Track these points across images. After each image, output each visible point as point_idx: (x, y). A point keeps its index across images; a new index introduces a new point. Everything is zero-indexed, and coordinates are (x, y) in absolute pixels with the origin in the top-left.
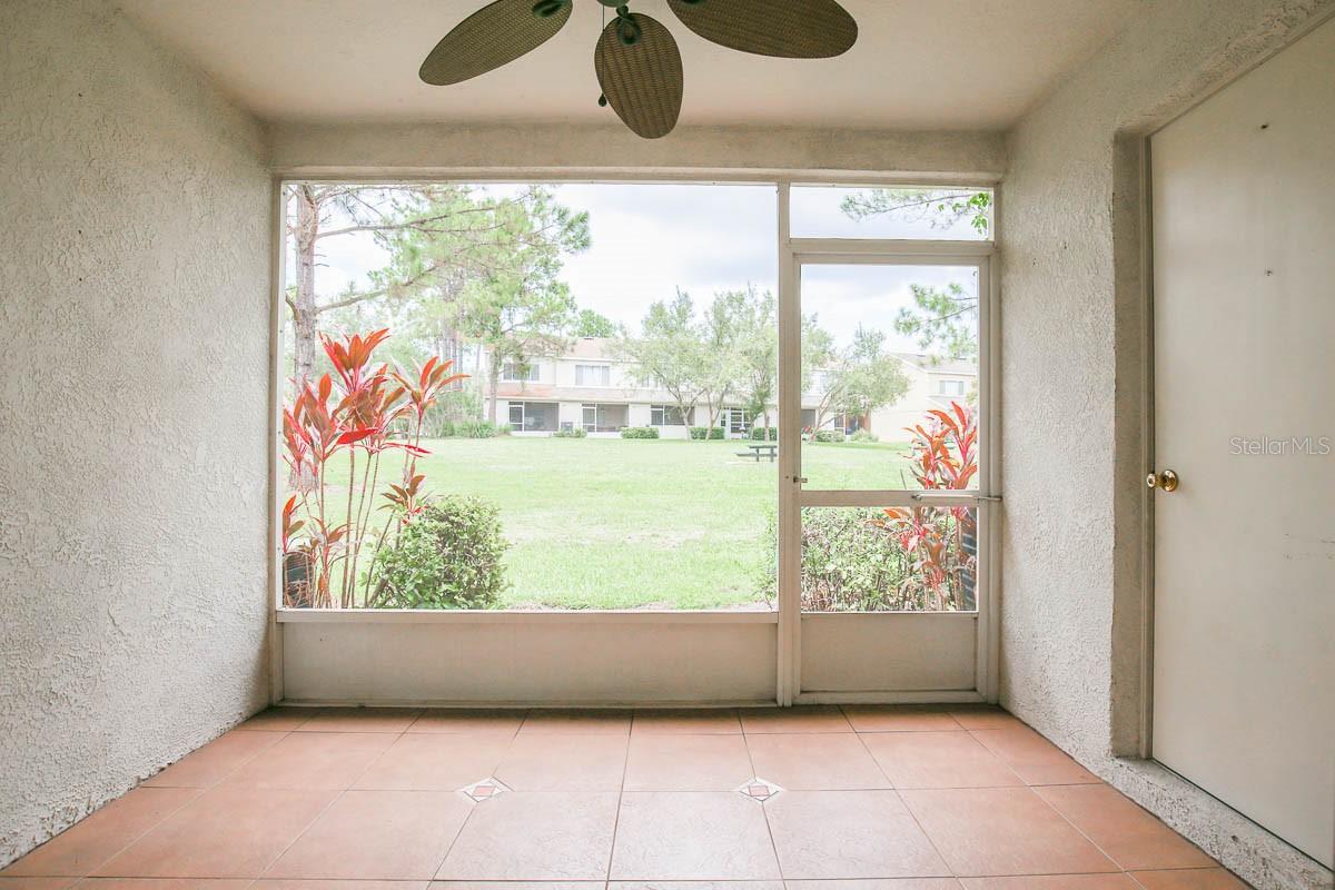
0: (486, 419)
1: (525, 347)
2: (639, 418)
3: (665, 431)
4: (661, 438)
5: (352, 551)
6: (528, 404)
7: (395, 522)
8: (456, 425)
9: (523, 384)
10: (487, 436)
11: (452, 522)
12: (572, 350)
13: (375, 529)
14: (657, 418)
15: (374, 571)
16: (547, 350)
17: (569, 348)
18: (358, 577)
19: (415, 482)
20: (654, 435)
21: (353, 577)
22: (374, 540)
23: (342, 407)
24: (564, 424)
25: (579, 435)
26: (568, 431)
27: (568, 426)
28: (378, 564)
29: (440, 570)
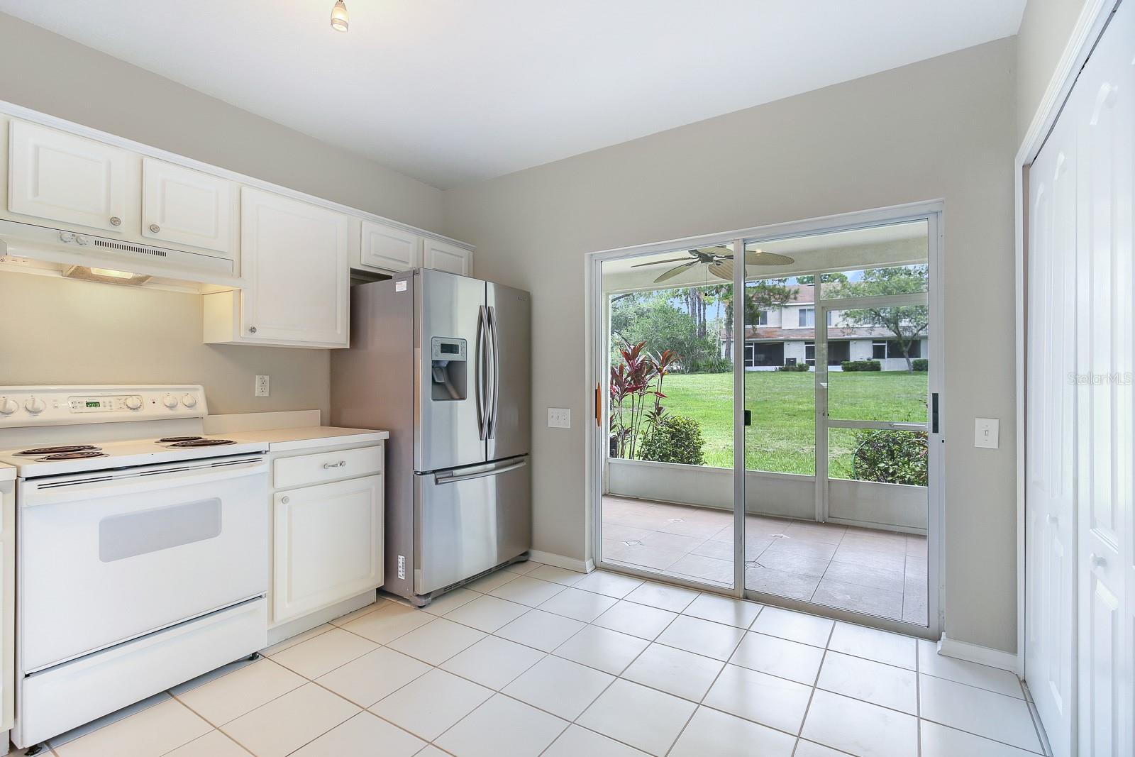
0: (723, 357)
1: (754, 299)
2: (860, 353)
3: (887, 364)
4: (882, 370)
5: (633, 439)
6: (757, 345)
7: (651, 427)
8: (701, 363)
9: (754, 328)
10: (724, 372)
11: (676, 429)
12: (795, 298)
13: (642, 431)
14: (878, 352)
15: (643, 450)
16: (773, 299)
17: (792, 296)
18: (636, 453)
19: (659, 410)
20: (875, 368)
21: (633, 451)
22: (642, 436)
23: (628, 377)
24: (788, 360)
25: (802, 369)
26: (791, 366)
27: (792, 362)
28: (644, 447)
29: (670, 451)
